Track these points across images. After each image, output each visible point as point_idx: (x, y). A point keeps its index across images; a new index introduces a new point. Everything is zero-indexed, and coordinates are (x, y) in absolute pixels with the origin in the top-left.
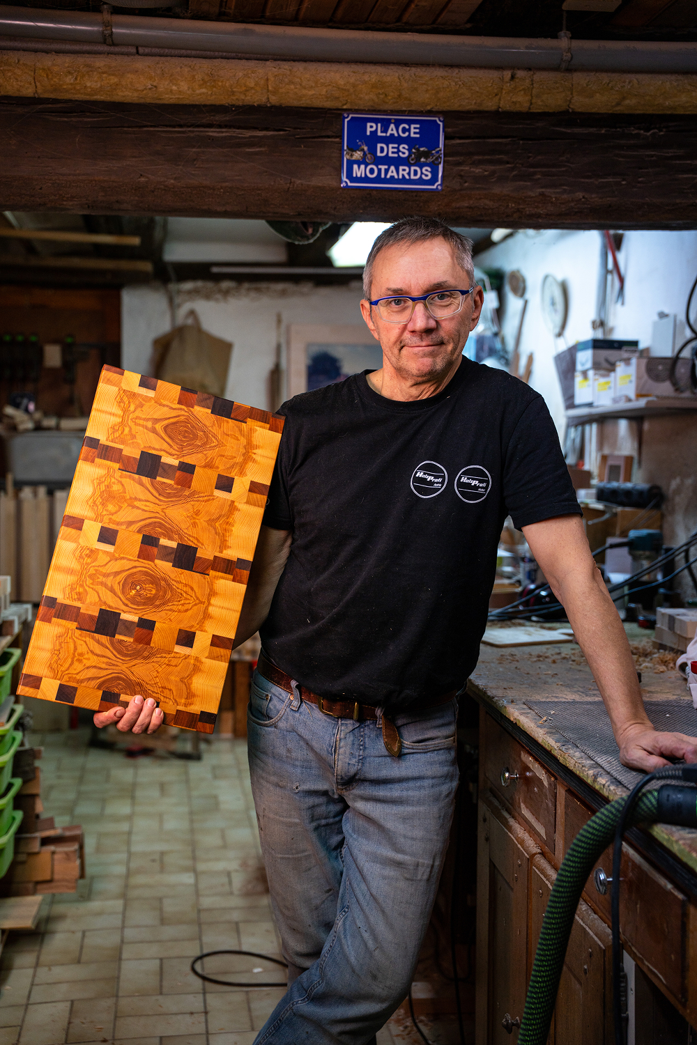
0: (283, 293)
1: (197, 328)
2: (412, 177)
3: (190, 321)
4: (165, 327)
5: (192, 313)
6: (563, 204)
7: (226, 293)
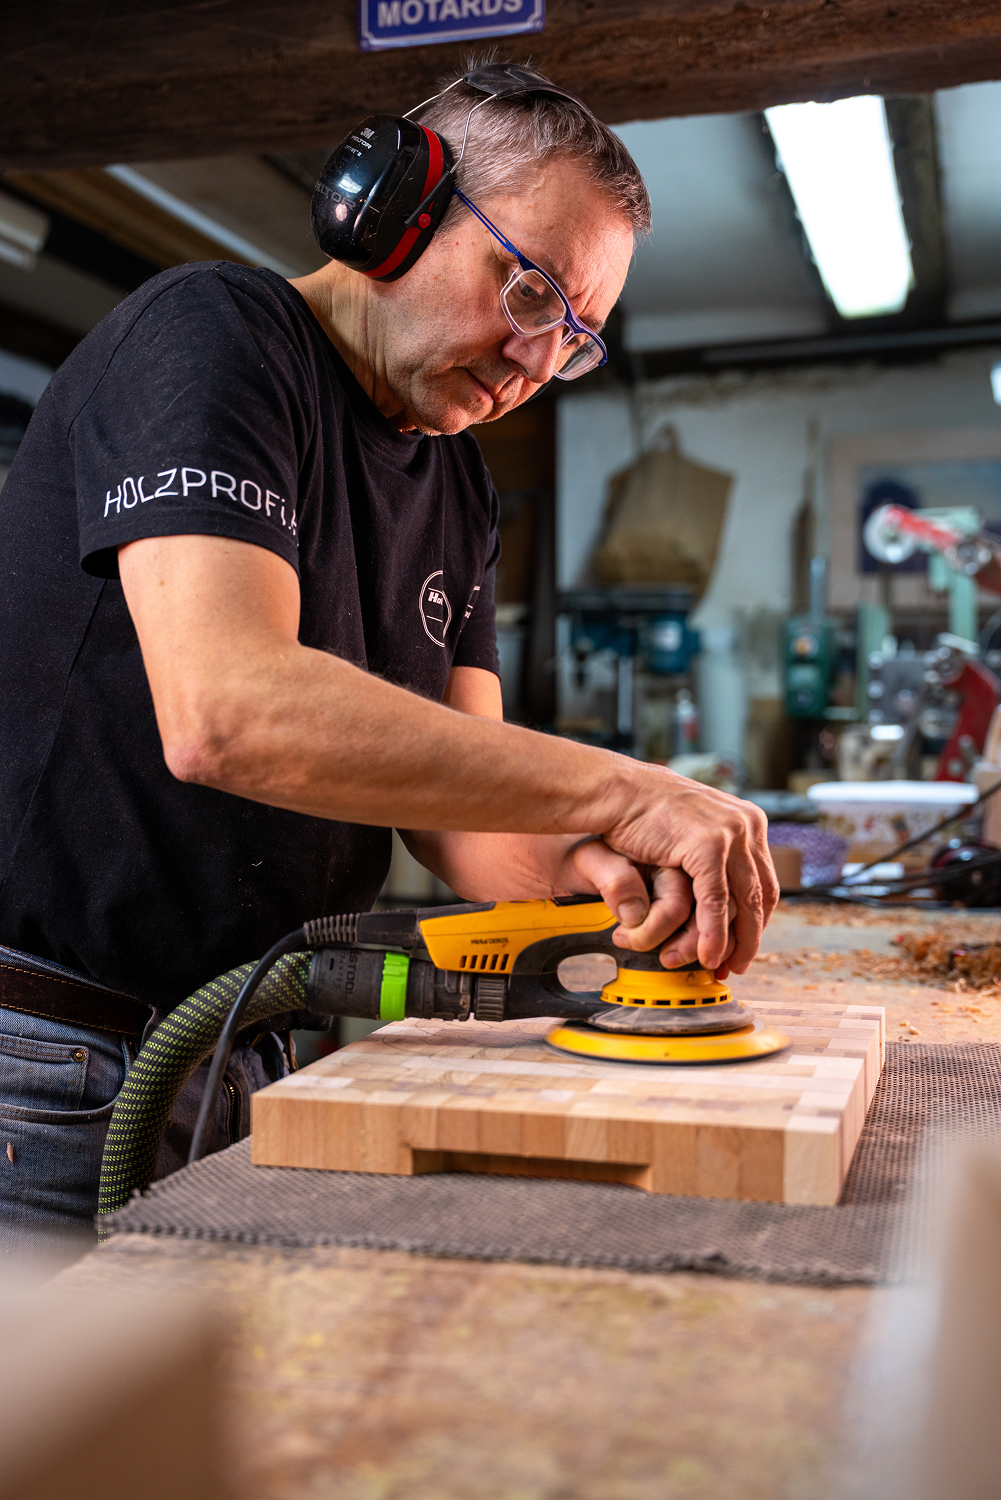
0: (823, 386)
1: (674, 453)
2: (488, 11)
3: (664, 445)
4: (623, 454)
5: (669, 432)
6: (788, 21)
7: (724, 394)
